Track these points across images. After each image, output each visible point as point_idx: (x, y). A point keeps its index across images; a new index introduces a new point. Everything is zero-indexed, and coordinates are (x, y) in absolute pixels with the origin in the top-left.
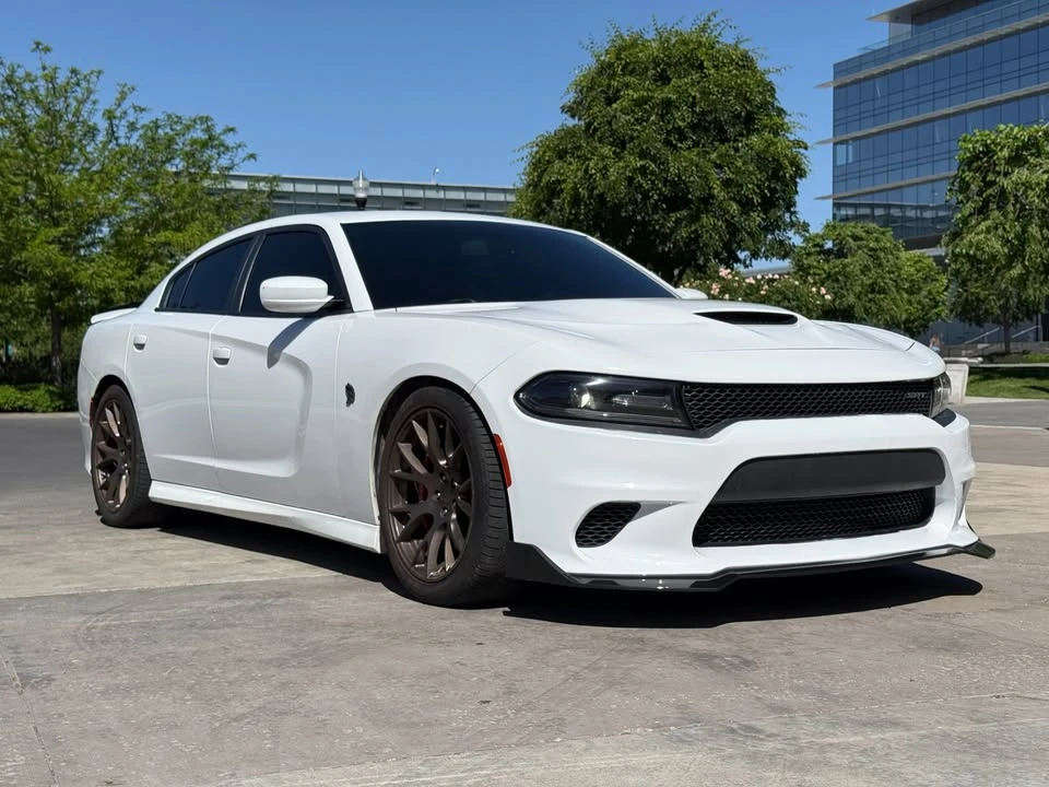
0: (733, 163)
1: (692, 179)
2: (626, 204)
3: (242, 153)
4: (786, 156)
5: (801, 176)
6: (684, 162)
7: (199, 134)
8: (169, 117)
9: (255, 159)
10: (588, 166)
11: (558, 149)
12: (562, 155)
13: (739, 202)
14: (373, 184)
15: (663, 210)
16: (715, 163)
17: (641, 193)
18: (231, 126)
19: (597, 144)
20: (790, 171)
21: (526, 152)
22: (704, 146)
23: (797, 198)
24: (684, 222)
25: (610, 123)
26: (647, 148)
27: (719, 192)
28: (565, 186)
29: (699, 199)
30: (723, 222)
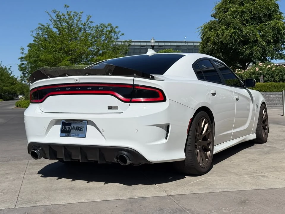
0: (264, 29)
1: (250, 35)
2: (229, 44)
3: (120, 34)
4: (282, 27)
6: (248, 30)
7: (109, 29)
8: (101, 24)
9: (124, 35)
10: (218, 32)
11: (210, 28)
12: (210, 29)
13: (266, 42)
14: (156, 42)
15: (242, 45)
16: (258, 30)
17: (234, 40)
18: (117, 26)
19: (221, 26)
20: (283, 31)
21: (200, 29)
22: (255, 25)
24: (248, 48)
25: (225, 19)
26: (236, 26)
27: (259, 39)
28: (211, 39)
29: (253, 41)
30: (261, 48)
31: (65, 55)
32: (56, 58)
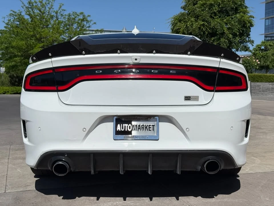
0: (231, 22)
1: (218, 27)
2: (198, 35)
3: (92, 23)
4: (247, 20)
5: (252, 26)
6: (216, 22)
7: (81, 17)
8: (74, 13)
9: (96, 24)
10: (187, 24)
11: (180, 19)
12: (180, 21)
13: (232, 34)
14: (127, 32)
15: (209, 37)
16: (225, 23)
17: (203, 32)
18: (89, 15)
19: (190, 18)
20: (249, 25)
21: (170, 20)
22: (222, 18)
23: (250, 33)
24: (216, 40)
25: (194, 11)
26: (205, 18)
27: (226, 31)
28: (180, 30)
29: (220, 34)
30: (227, 40)
31: (37, 42)
32: (28, 45)
